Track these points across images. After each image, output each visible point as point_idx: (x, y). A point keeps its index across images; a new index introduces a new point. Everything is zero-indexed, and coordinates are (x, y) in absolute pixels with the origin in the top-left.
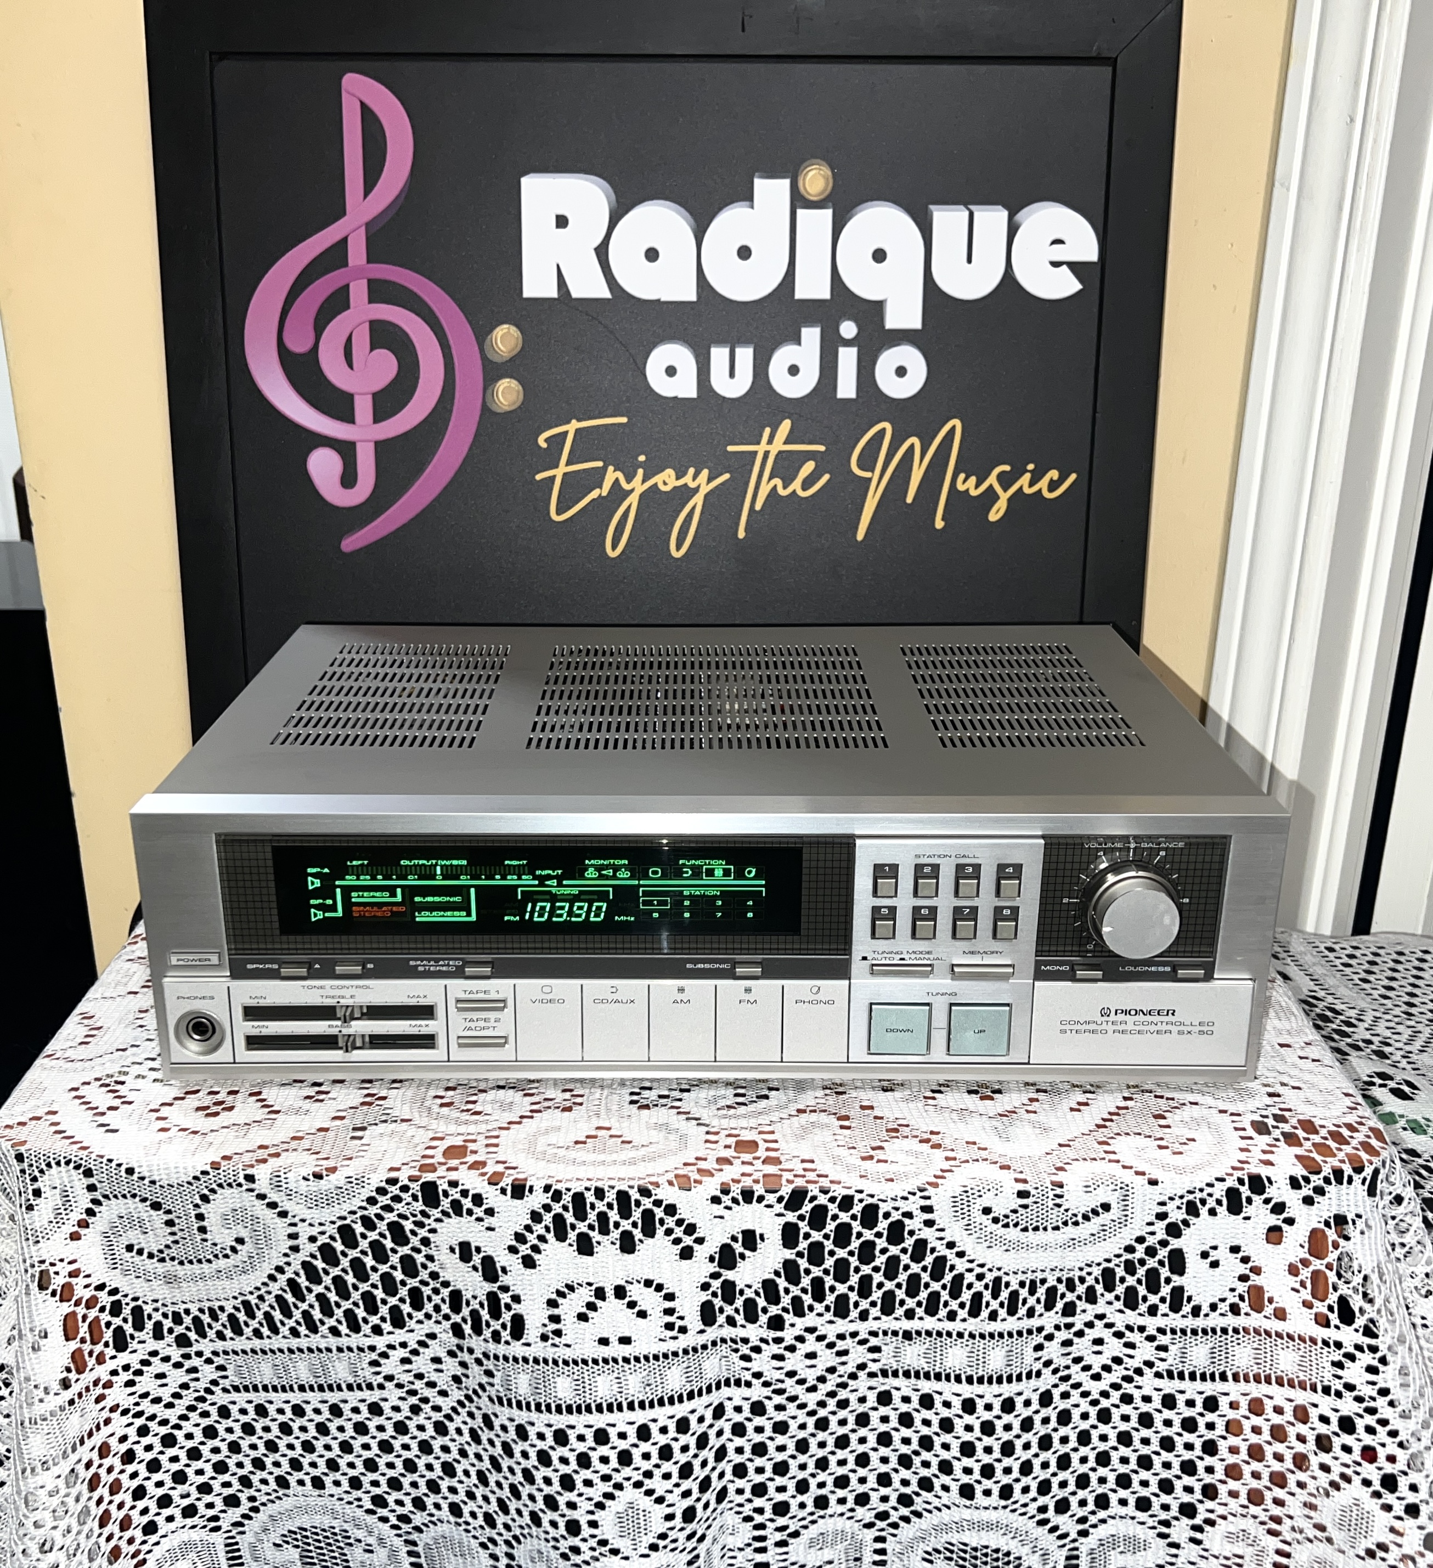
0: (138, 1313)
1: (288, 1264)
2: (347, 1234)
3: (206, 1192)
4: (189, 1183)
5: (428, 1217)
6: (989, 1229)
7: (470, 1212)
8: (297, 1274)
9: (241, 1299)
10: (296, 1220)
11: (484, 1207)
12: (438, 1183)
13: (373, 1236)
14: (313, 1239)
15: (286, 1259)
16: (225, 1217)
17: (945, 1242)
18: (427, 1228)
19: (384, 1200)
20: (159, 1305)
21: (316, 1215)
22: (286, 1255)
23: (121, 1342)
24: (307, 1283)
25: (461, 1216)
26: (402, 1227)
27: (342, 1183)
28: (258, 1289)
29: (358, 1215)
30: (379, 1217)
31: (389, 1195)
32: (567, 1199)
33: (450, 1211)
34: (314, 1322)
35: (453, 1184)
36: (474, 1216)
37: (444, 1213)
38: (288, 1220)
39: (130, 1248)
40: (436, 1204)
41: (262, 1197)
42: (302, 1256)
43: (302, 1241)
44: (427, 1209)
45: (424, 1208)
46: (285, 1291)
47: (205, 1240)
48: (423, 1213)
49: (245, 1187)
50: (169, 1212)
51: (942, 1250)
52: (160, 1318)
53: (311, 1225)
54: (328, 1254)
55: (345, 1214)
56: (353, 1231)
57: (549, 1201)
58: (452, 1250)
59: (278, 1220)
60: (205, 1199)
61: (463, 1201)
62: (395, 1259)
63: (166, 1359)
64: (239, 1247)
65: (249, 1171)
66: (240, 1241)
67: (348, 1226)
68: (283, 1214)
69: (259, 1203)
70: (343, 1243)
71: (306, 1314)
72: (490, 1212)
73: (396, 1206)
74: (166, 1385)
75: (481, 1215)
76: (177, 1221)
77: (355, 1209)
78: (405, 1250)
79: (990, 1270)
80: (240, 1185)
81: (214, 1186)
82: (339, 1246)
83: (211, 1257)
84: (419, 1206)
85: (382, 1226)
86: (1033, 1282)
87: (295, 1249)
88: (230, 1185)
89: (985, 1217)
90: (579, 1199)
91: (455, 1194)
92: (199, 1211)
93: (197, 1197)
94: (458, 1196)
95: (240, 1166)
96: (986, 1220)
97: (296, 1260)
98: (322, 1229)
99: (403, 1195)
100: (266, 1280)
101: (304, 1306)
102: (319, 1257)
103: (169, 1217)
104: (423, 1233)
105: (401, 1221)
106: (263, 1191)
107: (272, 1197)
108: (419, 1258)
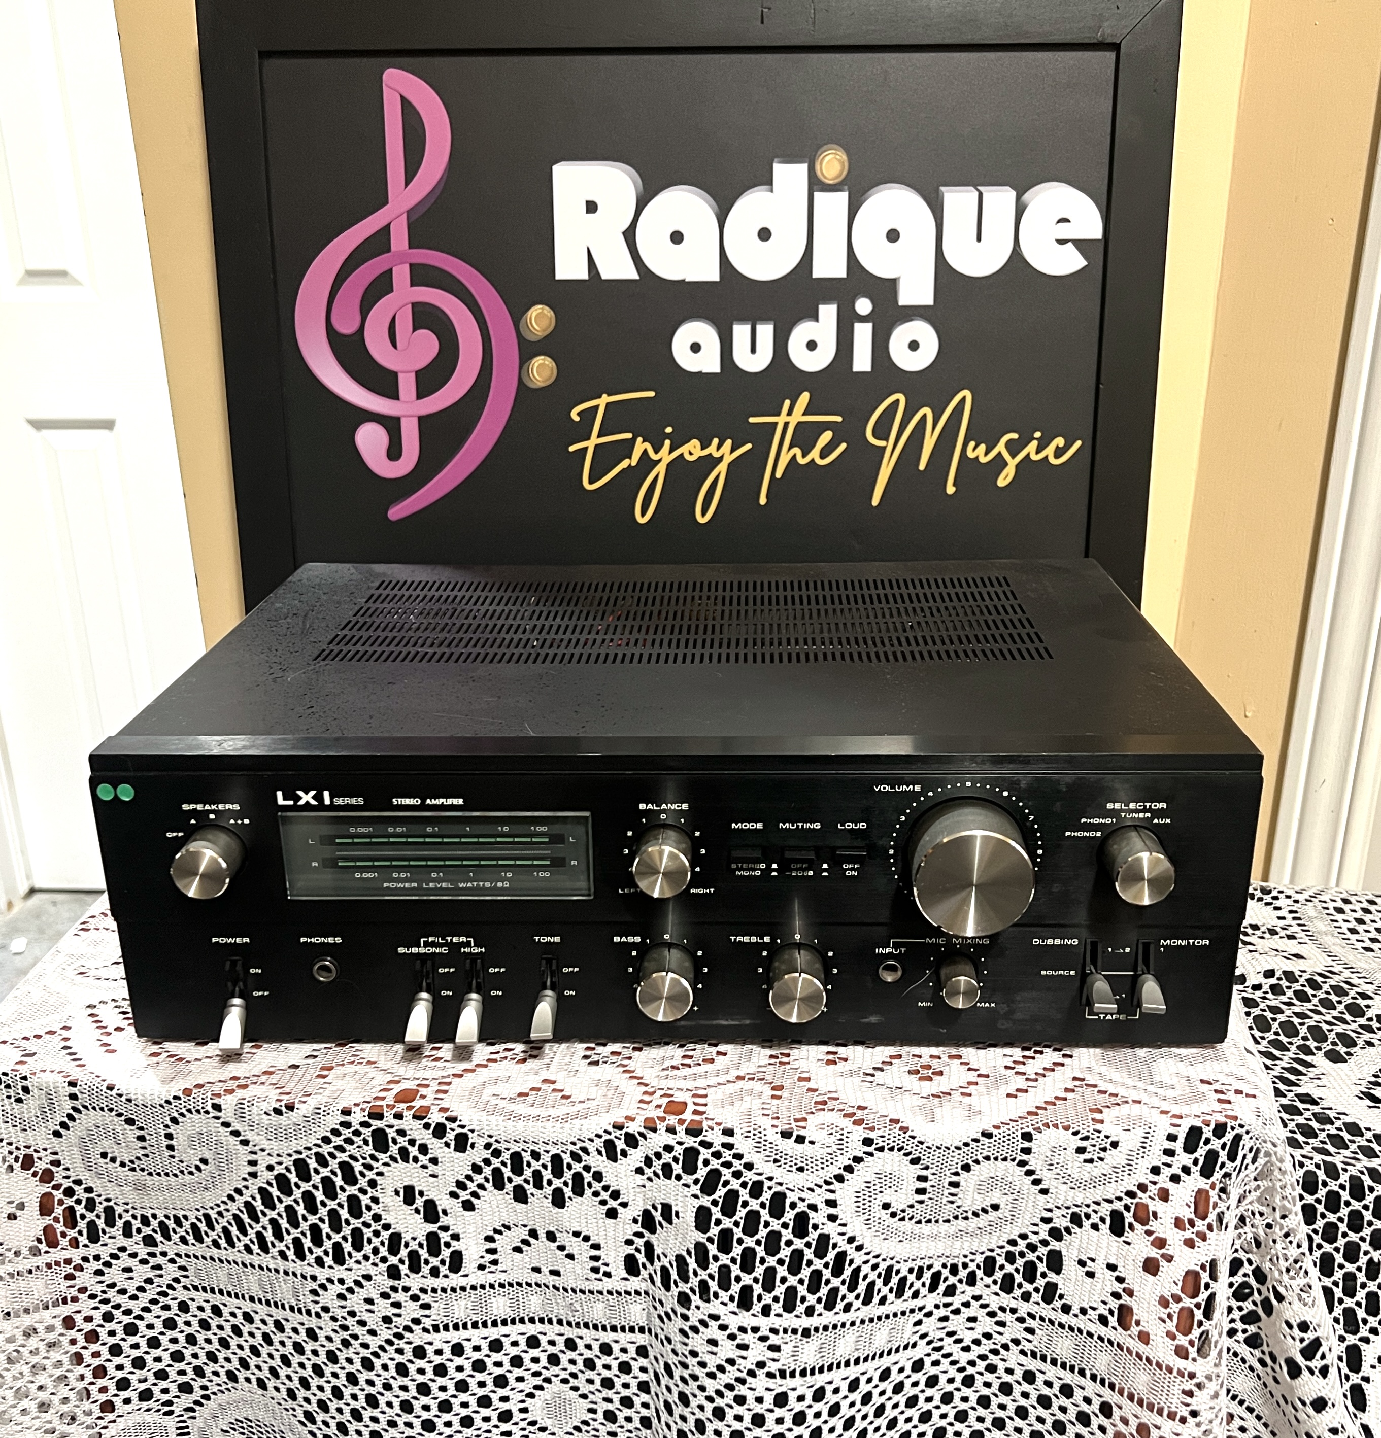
0: (110, 1213)
1: (247, 1188)
2: (302, 1168)
3: (176, 1115)
4: (161, 1106)
5: (377, 1160)
6: (886, 1223)
7: (416, 1160)
8: (254, 1198)
9: (202, 1211)
10: (257, 1148)
11: (429, 1156)
12: (388, 1130)
13: (325, 1172)
14: (270, 1168)
15: (245, 1183)
16: (191, 1138)
17: (846, 1237)
18: (375, 1171)
19: (337, 1141)
20: (129, 1207)
21: (274, 1146)
22: (245, 1179)
23: (94, 1235)
24: (262, 1208)
25: (407, 1162)
26: (352, 1168)
27: (300, 1120)
28: (218, 1206)
29: (313, 1152)
30: (333, 1156)
31: (342, 1137)
32: (506, 1156)
33: (398, 1157)
34: (266, 1242)
35: (402, 1133)
36: (420, 1164)
37: (392, 1158)
38: (249, 1148)
39: (104, 1155)
40: (385, 1149)
41: (226, 1125)
42: (260, 1182)
43: (261, 1168)
44: (376, 1154)
45: (373, 1152)
46: (241, 1211)
47: (173, 1157)
48: (373, 1157)
49: (211, 1115)
50: (141, 1128)
51: (843, 1245)
52: (130, 1219)
53: (269, 1155)
54: (283, 1183)
55: (301, 1149)
56: (307, 1165)
57: (489, 1156)
58: (397, 1193)
59: (240, 1147)
60: (174, 1121)
61: (410, 1148)
62: (342, 1197)
63: (134, 1255)
64: (203, 1166)
65: (217, 1101)
66: (204, 1161)
67: (303, 1160)
68: (245, 1143)
69: (223, 1130)
70: (298, 1176)
71: (260, 1235)
72: (434, 1161)
73: (347, 1147)
74: (131, 1278)
75: (426, 1163)
76: (148, 1137)
77: (309, 1145)
78: (352, 1190)
79: (884, 1260)
80: (207, 1112)
81: (184, 1111)
82: (293, 1178)
83: (177, 1172)
84: (369, 1150)
85: (334, 1164)
86: (920, 1268)
87: (254, 1175)
88: (198, 1111)
89: (883, 1212)
90: (516, 1158)
91: (402, 1141)
92: (169, 1131)
93: (168, 1118)
94: (406, 1144)
95: (209, 1095)
96: (885, 1214)
97: (254, 1185)
98: (280, 1159)
99: (355, 1139)
100: (225, 1199)
101: (258, 1228)
102: (275, 1185)
103: (141, 1133)
104: (370, 1175)
105: (351, 1162)
106: (227, 1120)
107: (236, 1126)
108: (365, 1200)
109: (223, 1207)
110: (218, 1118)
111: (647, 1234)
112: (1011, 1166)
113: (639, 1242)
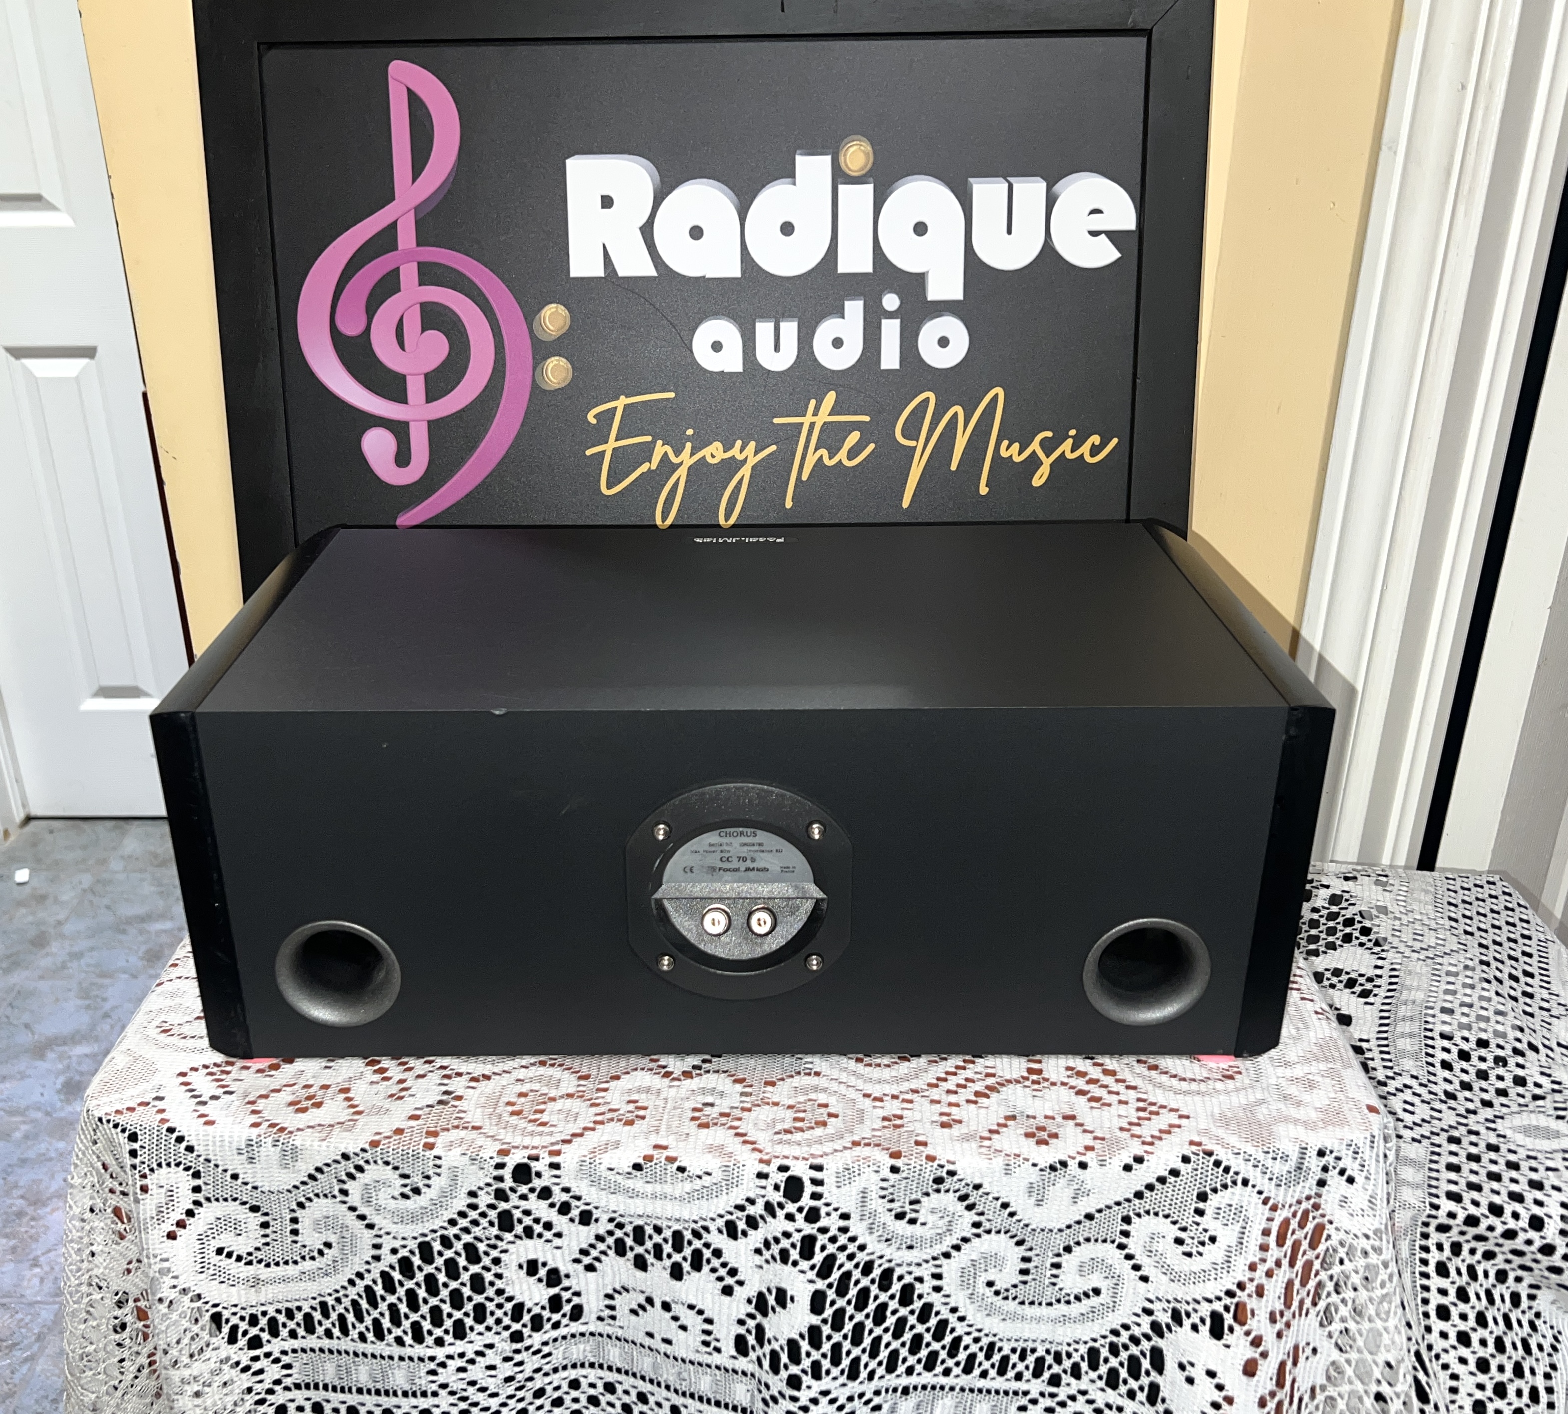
1: (369, 1271)
2: (425, 1250)
3: (303, 1199)
5: (501, 1239)
6: (989, 1299)
7: (540, 1235)
8: (374, 1282)
9: (319, 1299)
10: (381, 1232)
11: (554, 1231)
12: (513, 1211)
13: (449, 1253)
14: (394, 1251)
15: (367, 1267)
16: (317, 1223)
17: (949, 1307)
18: (499, 1249)
19: (463, 1223)
21: (400, 1230)
22: (367, 1263)
24: (382, 1292)
25: (531, 1238)
26: (476, 1249)
27: (426, 1203)
28: (336, 1291)
29: (438, 1234)
30: (458, 1237)
31: (469, 1219)
33: (523, 1234)
34: (382, 1329)
35: (527, 1212)
36: (544, 1238)
37: (516, 1236)
38: (374, 1232)
39: (220, 1251)
40: (509, 1229)
41: (353, 1209)
42: (382, 1266)
43: (385, 1251)
44: (501, 1233)
45: (498, 1231)
46: (360, 1296)
47: (296, 1242)
48: (497, 1237)
49: (338, 1199)
50: (266, 1214)
51: (945, 1314)
52: (238, 1321)
53: (394, 1238)
54: (406, 1266)
55: (426, 1231)
56: (431, 1247)
57: (612, 1228)
58: (521, 1266)
59: (365, 1230)
60: (301, 1205)
61: (535, 1226)
62: (465, 1276)
63: (236, 1364)
64: (326, 1251)
65: (341, 1186)
66: (328, 1244)
67: (427, 1242)
68: (371, 1226)
69: (349, 1213)
70: (421, 1258)
71: (377, 1323)
72: (559, 1235)
73: (473, 1228)
75: (551, 1237)
76: (271, 1224)
77: (435, 1227)
78: (475, 1269)
79: (986, 1335)
80: (334, 1197)
81: (311, 1195)
82: (416, 1260)
83: (298, 1258)
84: (494, 1230)
85: (458, 1246)
86: (1023, 1351)
87: (377, 1258)
88: (325, 1196)
89: (987, 1289)
90: (639, 1230)
91: (528, 1220)
92: (294, 1215)
93: (294, 1203)
94: (530, 1222)
95: (334, 1180)
96: (988, 1291)
97: (377, 1269)
98: (404, 1242)
99: (481, 1220)
100: (346, 1284)
101: (376, 1313)
102: (397, 1268)
103: (266, 1218)
104: (494, 1253)
105: (475, 1242)
106: (354, 1204)
107: (362, 1210)
108: (488, 1277)
109: (342, 1292)
110: (344, 1202)
111: (759, 1317)
112: (1111, 1248)
113: (751, 1323)
